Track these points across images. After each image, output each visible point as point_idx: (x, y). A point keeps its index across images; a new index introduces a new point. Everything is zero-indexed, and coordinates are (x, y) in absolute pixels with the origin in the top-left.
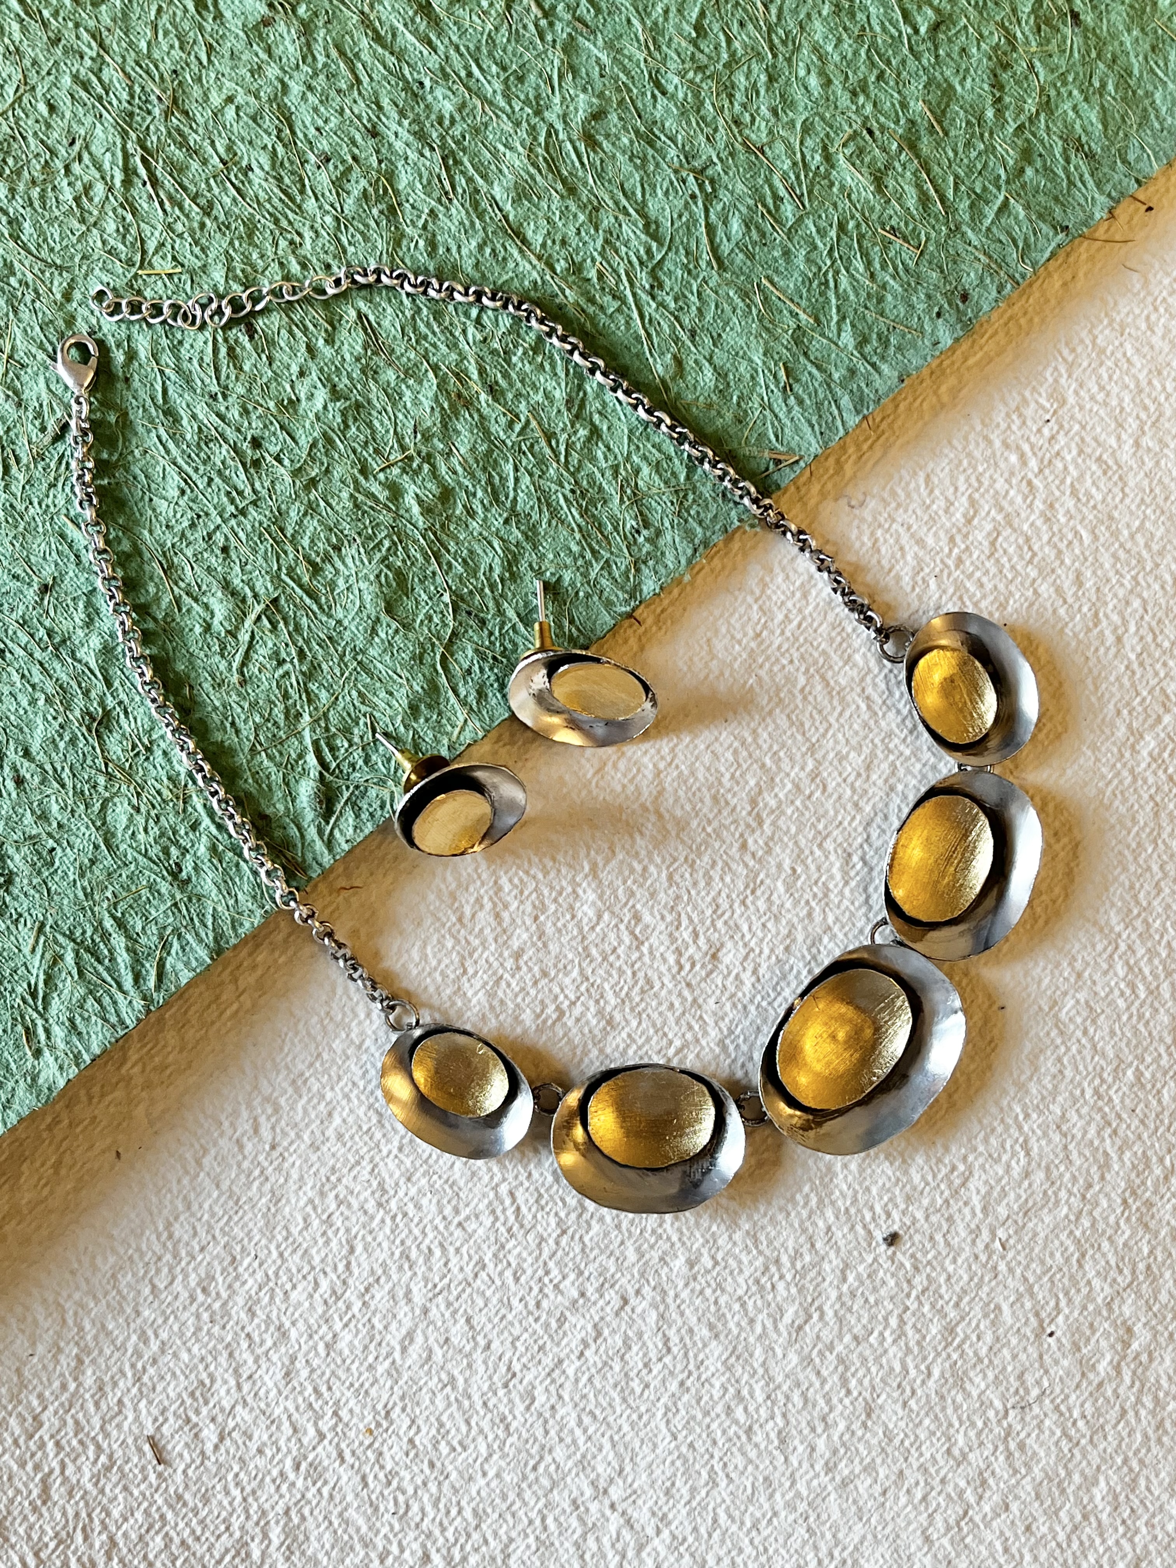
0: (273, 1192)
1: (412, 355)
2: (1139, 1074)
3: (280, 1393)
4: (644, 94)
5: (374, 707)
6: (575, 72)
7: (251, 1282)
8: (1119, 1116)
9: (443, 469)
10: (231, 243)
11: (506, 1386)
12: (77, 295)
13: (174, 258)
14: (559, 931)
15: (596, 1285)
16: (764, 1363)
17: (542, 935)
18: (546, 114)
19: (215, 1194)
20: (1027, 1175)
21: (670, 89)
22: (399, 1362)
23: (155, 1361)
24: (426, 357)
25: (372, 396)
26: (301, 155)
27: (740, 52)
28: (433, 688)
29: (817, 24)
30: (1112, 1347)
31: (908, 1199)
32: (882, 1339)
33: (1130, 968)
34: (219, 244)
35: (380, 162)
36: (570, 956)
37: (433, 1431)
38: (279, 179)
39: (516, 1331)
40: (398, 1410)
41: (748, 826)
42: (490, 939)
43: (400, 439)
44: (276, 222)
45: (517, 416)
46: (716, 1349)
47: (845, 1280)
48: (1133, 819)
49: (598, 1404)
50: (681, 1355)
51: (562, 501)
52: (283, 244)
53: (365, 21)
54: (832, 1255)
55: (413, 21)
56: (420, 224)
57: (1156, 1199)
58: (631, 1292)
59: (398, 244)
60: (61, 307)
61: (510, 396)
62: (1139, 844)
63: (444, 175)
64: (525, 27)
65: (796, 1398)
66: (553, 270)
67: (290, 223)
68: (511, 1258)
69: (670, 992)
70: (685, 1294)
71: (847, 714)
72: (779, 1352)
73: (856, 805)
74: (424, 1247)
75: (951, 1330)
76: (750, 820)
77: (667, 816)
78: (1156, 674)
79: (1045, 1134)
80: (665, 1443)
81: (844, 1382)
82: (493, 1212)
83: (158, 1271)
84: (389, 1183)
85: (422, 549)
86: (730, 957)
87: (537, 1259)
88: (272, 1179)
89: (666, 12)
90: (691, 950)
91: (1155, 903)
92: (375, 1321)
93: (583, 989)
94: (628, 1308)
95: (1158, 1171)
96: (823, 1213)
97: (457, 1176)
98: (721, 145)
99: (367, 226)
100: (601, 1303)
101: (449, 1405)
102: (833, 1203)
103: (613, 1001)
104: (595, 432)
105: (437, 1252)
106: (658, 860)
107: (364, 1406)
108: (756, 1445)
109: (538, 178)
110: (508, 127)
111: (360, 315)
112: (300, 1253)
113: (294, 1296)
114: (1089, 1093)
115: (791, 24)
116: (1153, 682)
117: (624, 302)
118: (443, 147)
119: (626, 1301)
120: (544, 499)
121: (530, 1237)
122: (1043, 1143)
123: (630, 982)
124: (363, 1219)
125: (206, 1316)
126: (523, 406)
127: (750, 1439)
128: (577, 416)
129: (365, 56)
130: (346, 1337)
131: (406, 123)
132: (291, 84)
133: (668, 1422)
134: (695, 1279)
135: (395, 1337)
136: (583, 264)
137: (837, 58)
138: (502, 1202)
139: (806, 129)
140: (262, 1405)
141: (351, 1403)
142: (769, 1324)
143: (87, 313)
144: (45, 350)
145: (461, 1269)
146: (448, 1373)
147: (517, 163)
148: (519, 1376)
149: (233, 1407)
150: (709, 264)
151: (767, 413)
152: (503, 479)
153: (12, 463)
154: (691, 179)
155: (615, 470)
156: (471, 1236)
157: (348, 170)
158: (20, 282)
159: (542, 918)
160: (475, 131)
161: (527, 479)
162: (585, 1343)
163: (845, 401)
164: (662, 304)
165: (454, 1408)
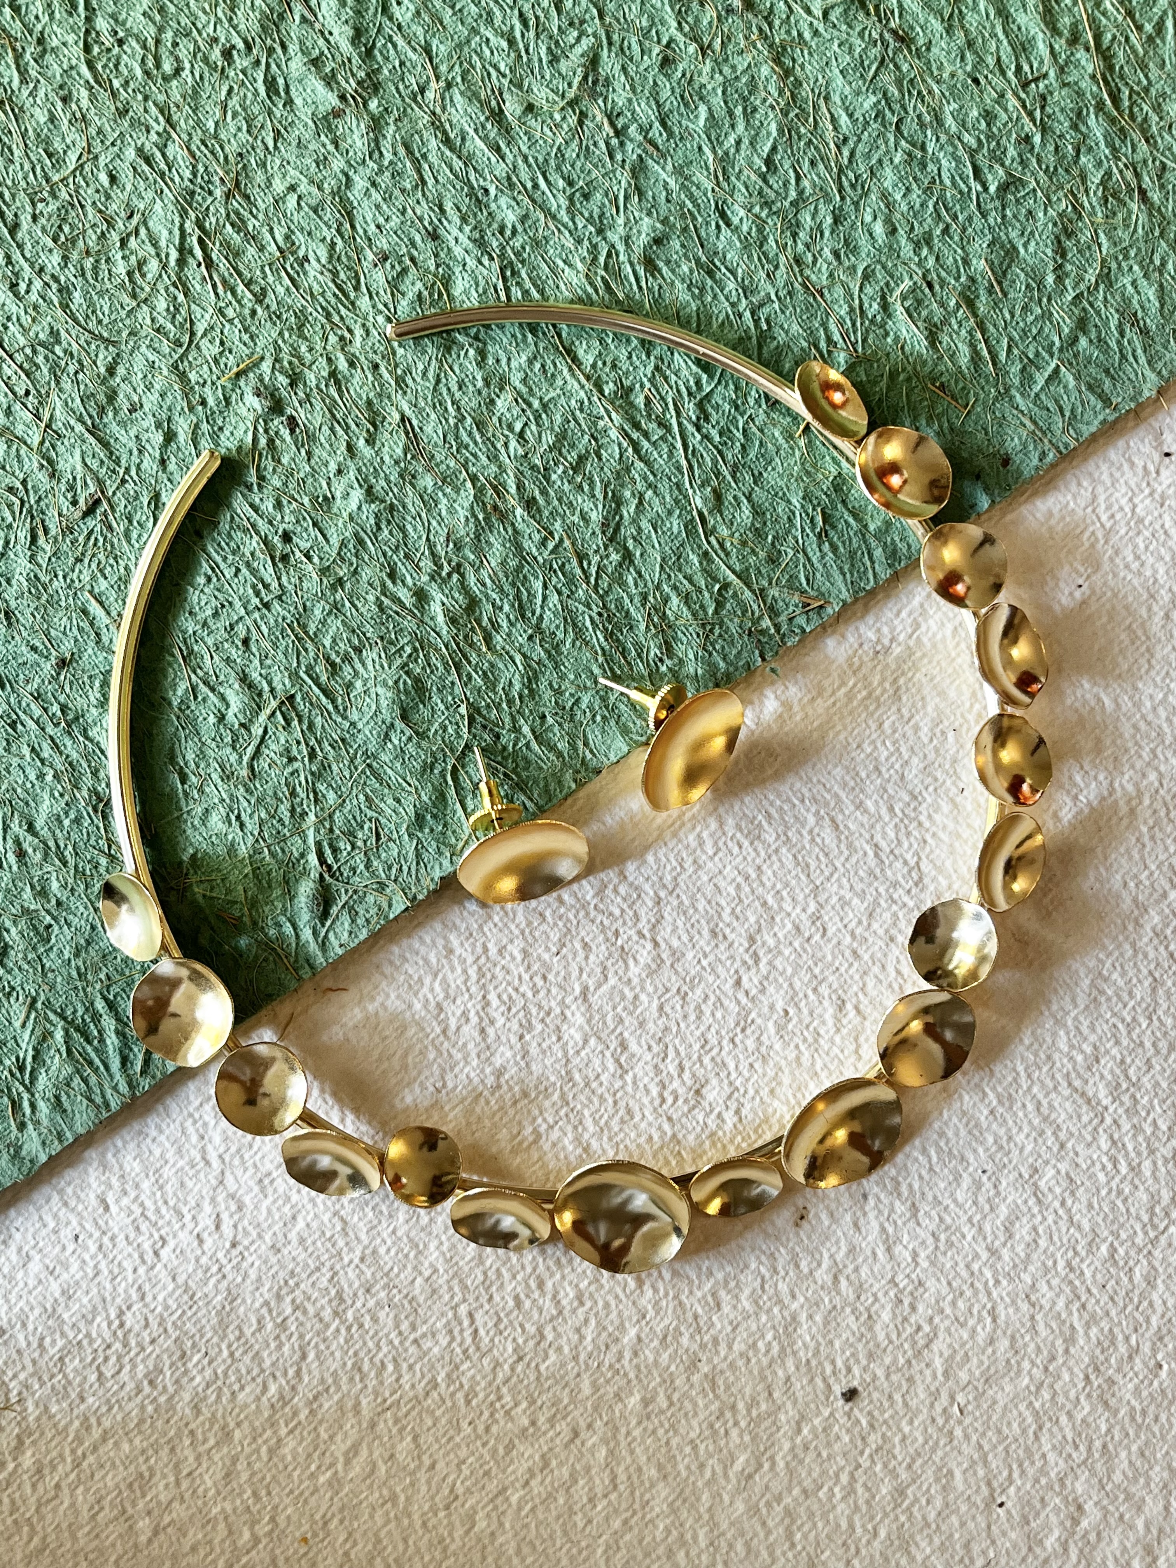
0: (229, 1291)
1: (452, 464)
2: (1113, 1250)
3: (219, 1493)
4: (708, 223)
5: (380, 812)
6: (641, 194)
7: (198, 1379)
8: (1089, 1291)
9: (472, 580)
10: (281, 334)
11: (447, 1507)
12: (121, 371)
13: (222, 343)
14: (544, 1052)
15: (548, 1415)
16: (710, 1509)
17: (525, 1054)
18: (609, 234)
19: (171, 1287)
20: (992, 1342)
21: (735, 221)
22: (341, 1474)
23: (95, 1449)
24: (465, 466)
25: (408, 501)
26: (359, 251)
27: (808, 191)
28: (441, 797)
29: (888, 171)
30: (1062, 1523)
31: (870, 1356)
32: (831, 1493)
33: (1114, 1143)
34: (268, 334)
35: (438, 266)
36: (553, 1079)
37: (370, 1547)
38: (335, 274)
39: (463, 1453)
40: (335, 1521)
41: (744, 963)
42: (473, 1055)
43: (431, 546)
44: (328, 316)
45: (551, 533)
47: (799, 1431)
48: (1130, 993)
49: (538, 1535)
50: (627, 1494)
51: (588, 623)
52: (333, 339)
53: (437, 125)
54: (789, 1405)
55: (483, 127)
56: (472, 331)
57: (1118, 1378)
58: (583, 1424)
59: (448, 349)
60: (103, 382)
61: (546, 513)
62: (1134, 1019)
63: (500, 285)
64: (595, 144)
65: (739, 1547)
66: (601, 392)
67: (342, 319)
68: (464, 1381)
69: (650, 1124)
70: (636, 1433)
71: (854, 860)
72: (726, 1498)
73: (855, 952)
74: (377, 1360)
75: (901, 1492)
76: (747, 957)
77: (663, 945)
78: (1166, 849)
79: (1013, 1302)
81: (790, 1535)
82: (451, 1332)
83: (106, 1359)
84: (348, 1292)
85: (443, 657)
86: (713, 1094)
87: (490, 1384)
88: (230, 1277)
89: (738, 142)
90: (676, 1084)
91: (1145, 1080)
92: (321, 1430)
93: (562, 1113)
94: (578, 1442)
95: (1123, 1349)
96: (783, 1362)
97: (417, 1292)
98: (780, 283)
100: (551, 1433)
101: (388, 1522)
102: (794, 1353)
103: (591, 1129)
104: (628, 556)
105: (390, 1367)
106: (651, 989)
107: (302, 1515)
109: (595, 297)
110: (569, 243)
111: (403, 418)
112: (251, 1354)
113: (241, 1396)
114: (1061, 1264)
115: (862, 168)
116: (1162, 857)
117: (668, 429)
118: (502, 256)
119: (576, 1434)
120: (570, 619)
121: (486, 1361)
122: (1011, 1310)
123: (611, 1110)
124: (318, 1326)
125: (150, 1409)
126: (558, 525)
128: (611, 540)
129: (433, 158)
130: (290, 1444)
131: (467, 229)
132: (356, 178)
133: (608, 1560)
134: (648, 1418)
135: (339, 1448)
136: (631, 389)
137: (904, 208)
138: (460, 1323)
139: (867, 276)
140: (200, 1503)
141: (289, 1511)
142: (719, 1470)
143: (129, 390)
144: (84, 423)
145: (413, 1386)
146: (390, 1489)
147: (575, 281)
148: (461, 1499)
149: (170, 1503)
150: (757, 401)
151: (801, 556)
152: (531, 595)
153: (41, 533)
154: (748, 314)
155: (644, 597)
156: (425, 1354)
157: (405, 271)
158: (65, 351)
159: (528, 1037)
160: (536, 243)
161: (554, 598)
162: (531, 1473)
163: (878, 553)
164: (706, 437)
165: (392, 1525)
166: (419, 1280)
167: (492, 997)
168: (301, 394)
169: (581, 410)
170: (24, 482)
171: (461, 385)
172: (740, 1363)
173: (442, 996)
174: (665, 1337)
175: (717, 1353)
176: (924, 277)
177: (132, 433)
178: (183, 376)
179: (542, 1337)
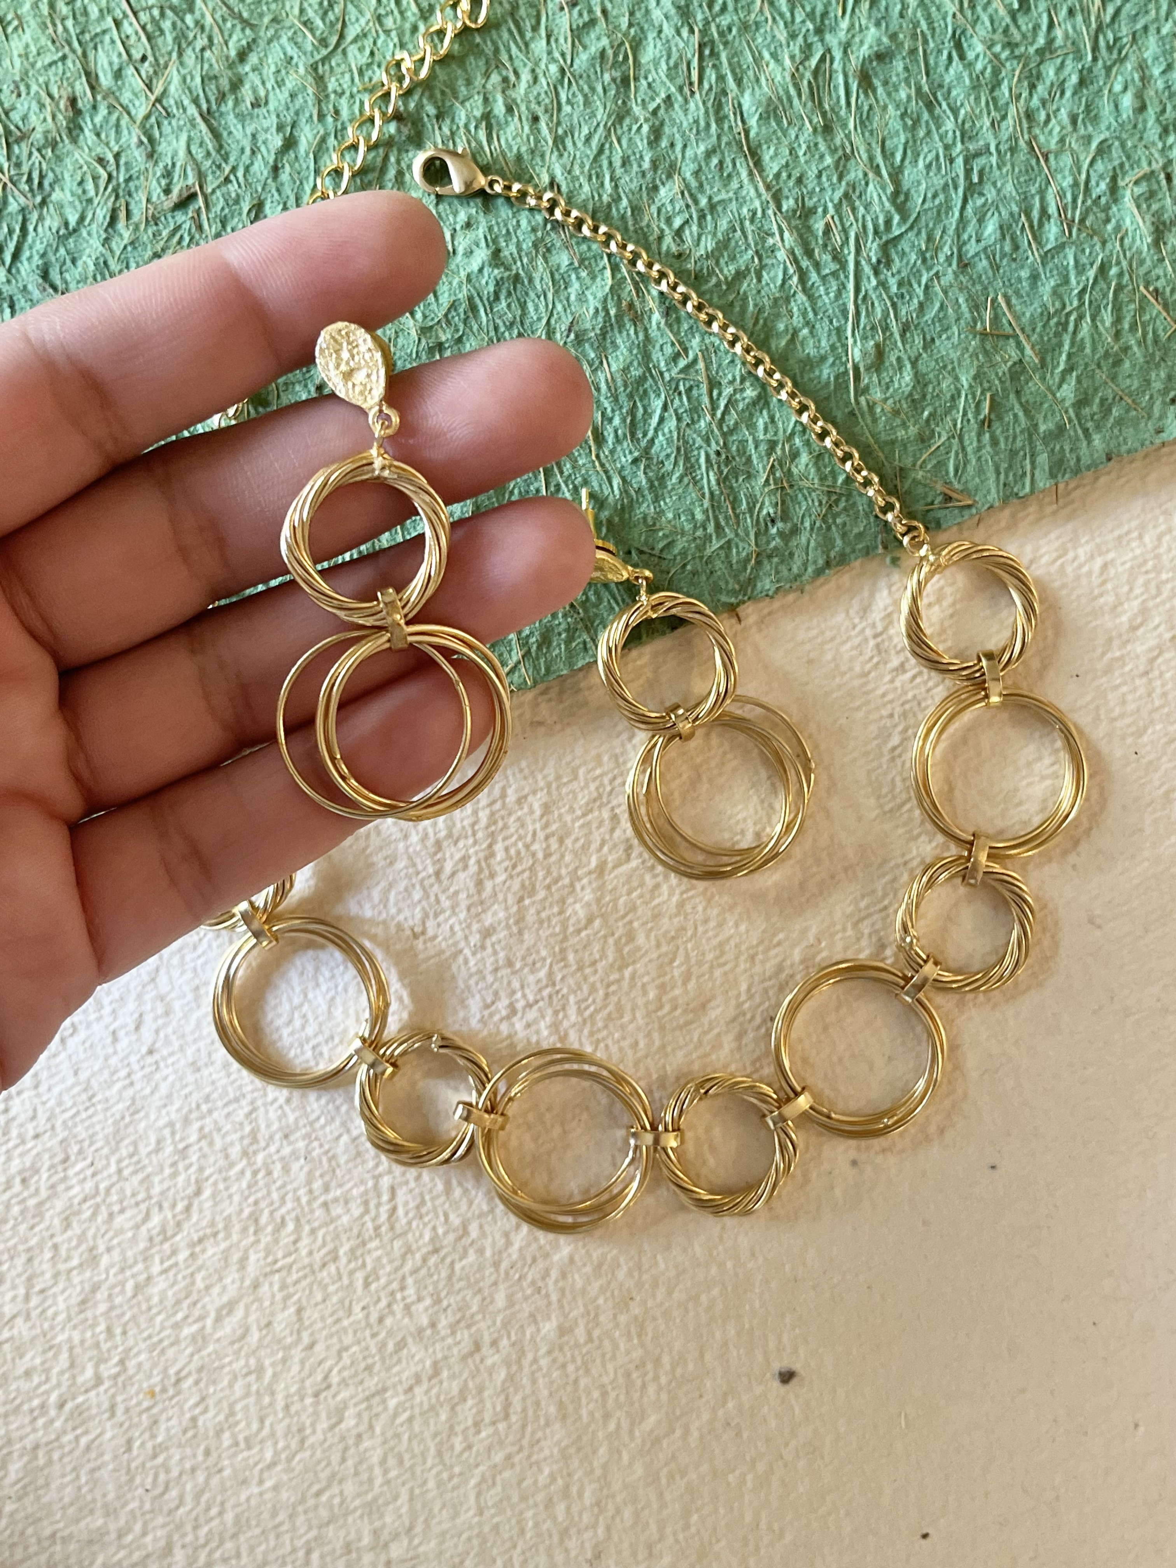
0: (133, 1100)
3: (69, 1319)
4: (940, 51)
7: (76, 1190)
11: (316, 1395)
12: (253, 59)
13: (372, 53)
14: (541, 922)
15: (451, 1319)
16: (605, 1465)
17: (520, 919)
18: (828, 37)
19: (71, 1080)
21: (970, 55)
22: (209, 1330)
25: (536, 276)
27: (1059, 41)
29: (1152, 41)
31: (822, 1340)
32: (742, 1482)
35: (630, 25)
36: (544, 953)
37: (221, 1417)
39: (348, 1339)
40: (190, 1381)
42: (463, 905)
43: (550, 331)
45: (686, 350)
46: (557, 1432)
47: (724, 1404)
49: (410, 1449)
50: (516, 1427)
51: (702, 460)
52: (495, 78)
54: (719, 1373)
56: (652, 106)
58: (487, 1339)
59: (620, 119)
60: (231, 66)
61: (685, 326)
63: (695, 63)
65: (627, 1513)
66: (779, 207)
67: (511, 58)
68: (369, 1260)
69: (639, 1029)
70: (544, 1362)
72: (625, 1457)
74: (278, 1215)
75: (820, 1496)
80: (468, 1515)
81: (686, 1514)
82: (366, 1203)
84: (263, 1133)
86: (716, 1012)
87: (396, 1270)
88: (138, 1086)
90: (677, 992)
92: (199, 1277)
93: (546, 993)
94: (477, 1357)
96: (724, 1324)
97: (340, 1150)
98: (1004, 135)
99: (593, 89)
100: (450, 1341)
101: (247, 1395)
102: (739, 1316)
103: (573, 1018)
105: (291, 1226)
107: (155, 1365)
108: (567, 1551)
109: (796, 101)
110: (782, 35)
112: (141, 1176)
113: (119, 1220)
115: (1124, 30)
117: (843, 265)
118: (704, 32)
119: (477, 1347)
120: (685, 451)
121: (397, 1244)
123: (599, 1003)
124: (222, 1163)
125: (16, 1210)
127: (562, 1541)
130: (161, 1284)
133: (478, 1495)
134: (561, 1349)
135: (214, 1301)
136: (812, 211)
137: (1160, 84)
138: (379, 1196)
139: (1103, 150)
140: (46, 1325)
141: (142, 1357)
142: (625, 1425)
143: (258, 82)
144: (198, 106)
145: (311, 1253)
146: (259, 1360)
147: (779, 78)
148: (334, 1389)
149: (14, 1317)
150: (949, 259)
151: (955, 441)
152: (647, 414)
153: (122, 215)
154: (960, 161)
155: (772, 445)
156: (332, 1221)
157: (593, 22)
158: (197, 23)
159: (527, 902)
160: (745, 27)
161: (673, 423)
162: (418, 1380)
163: (1043, 459)
164: (883, 284)
165: (252, 1400)
166: (345, 1138)
167: (499, 847)
168: (446, 130)
169: (752, 221)
170: (117, 156)
171: (625, 162)
172: (675, 1313)
173: (443, 834)
174: (600, 1265)
175: (654, 1296)
176: (1164, 167)
177: (249, 130)
178: (320, 81)
179: (466, 1233)
